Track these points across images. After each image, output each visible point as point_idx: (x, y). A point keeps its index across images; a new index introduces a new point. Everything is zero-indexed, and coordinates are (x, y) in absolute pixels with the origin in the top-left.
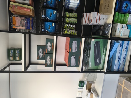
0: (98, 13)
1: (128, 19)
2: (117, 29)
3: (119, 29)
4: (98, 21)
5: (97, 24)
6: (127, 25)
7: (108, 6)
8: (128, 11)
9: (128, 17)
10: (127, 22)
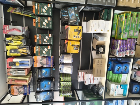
0: (92, 75)
1: (121, 79)
2: (111, 89)
3: (113, 88)
4: (92, 81)
5: (92, 83)
6: (120, 85)
7: (101, 70)
8: (120, 72)
9: (122, 77)
10: (121, 81)
